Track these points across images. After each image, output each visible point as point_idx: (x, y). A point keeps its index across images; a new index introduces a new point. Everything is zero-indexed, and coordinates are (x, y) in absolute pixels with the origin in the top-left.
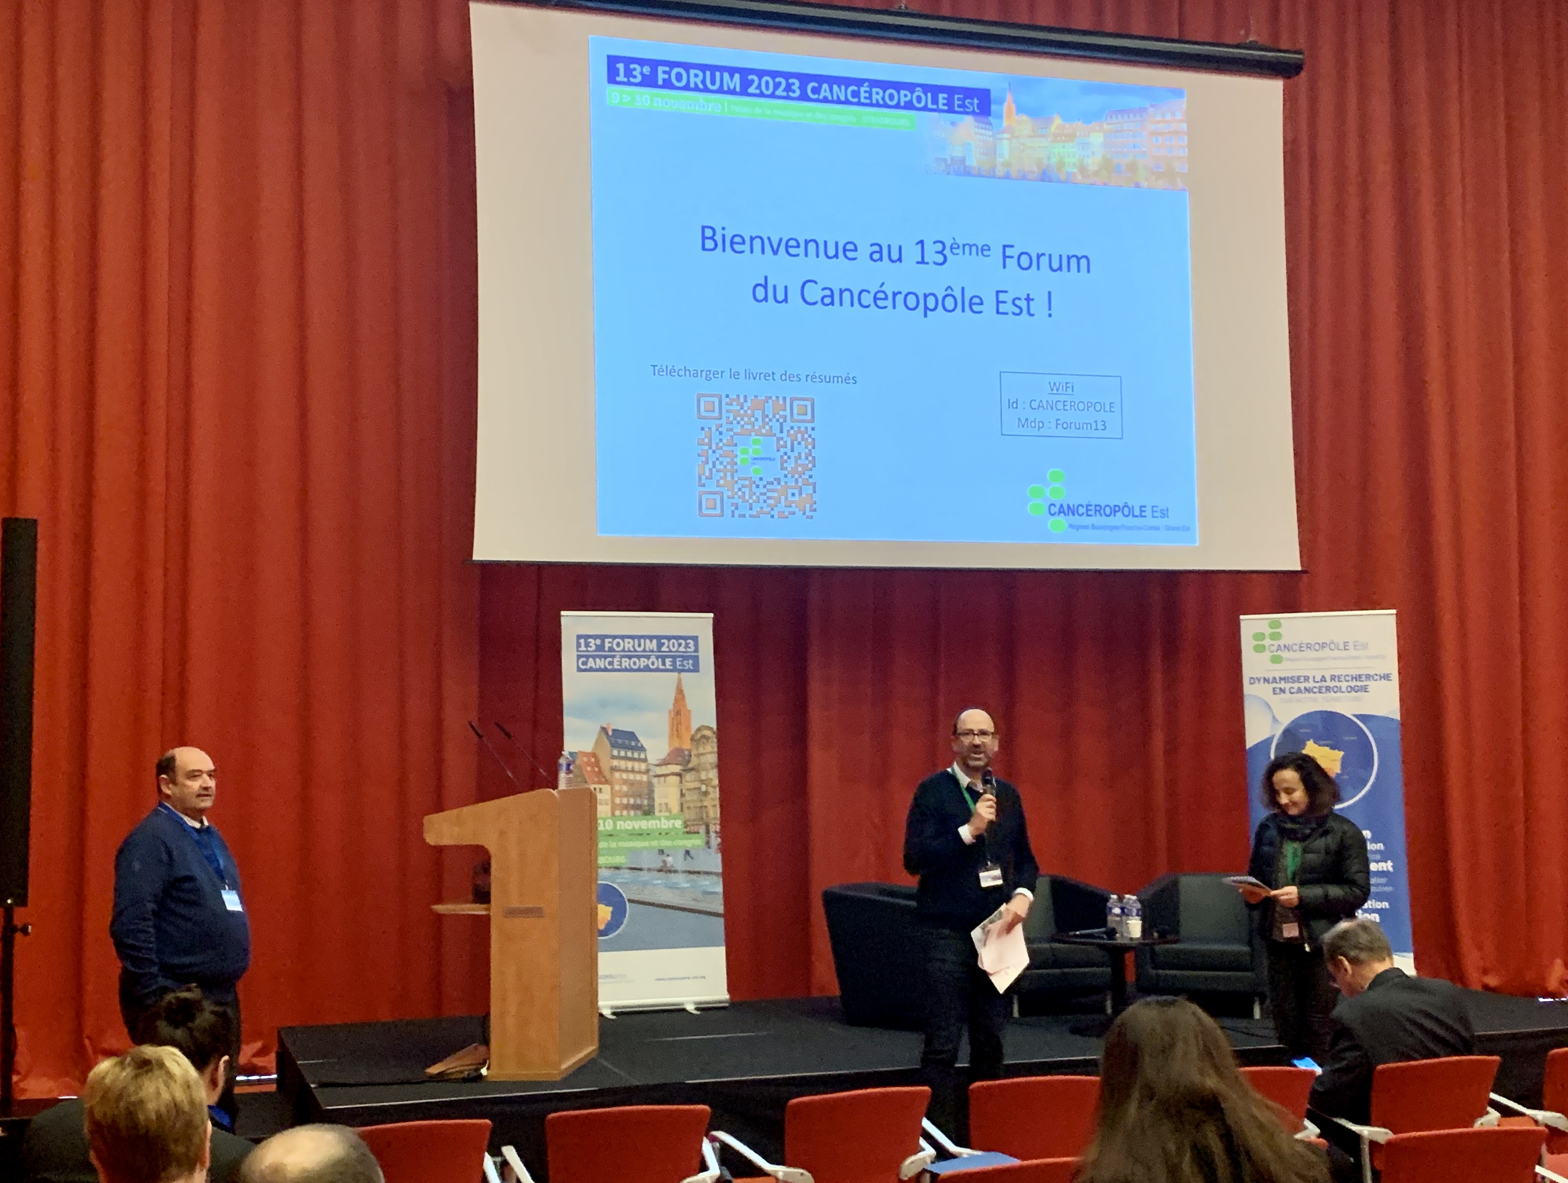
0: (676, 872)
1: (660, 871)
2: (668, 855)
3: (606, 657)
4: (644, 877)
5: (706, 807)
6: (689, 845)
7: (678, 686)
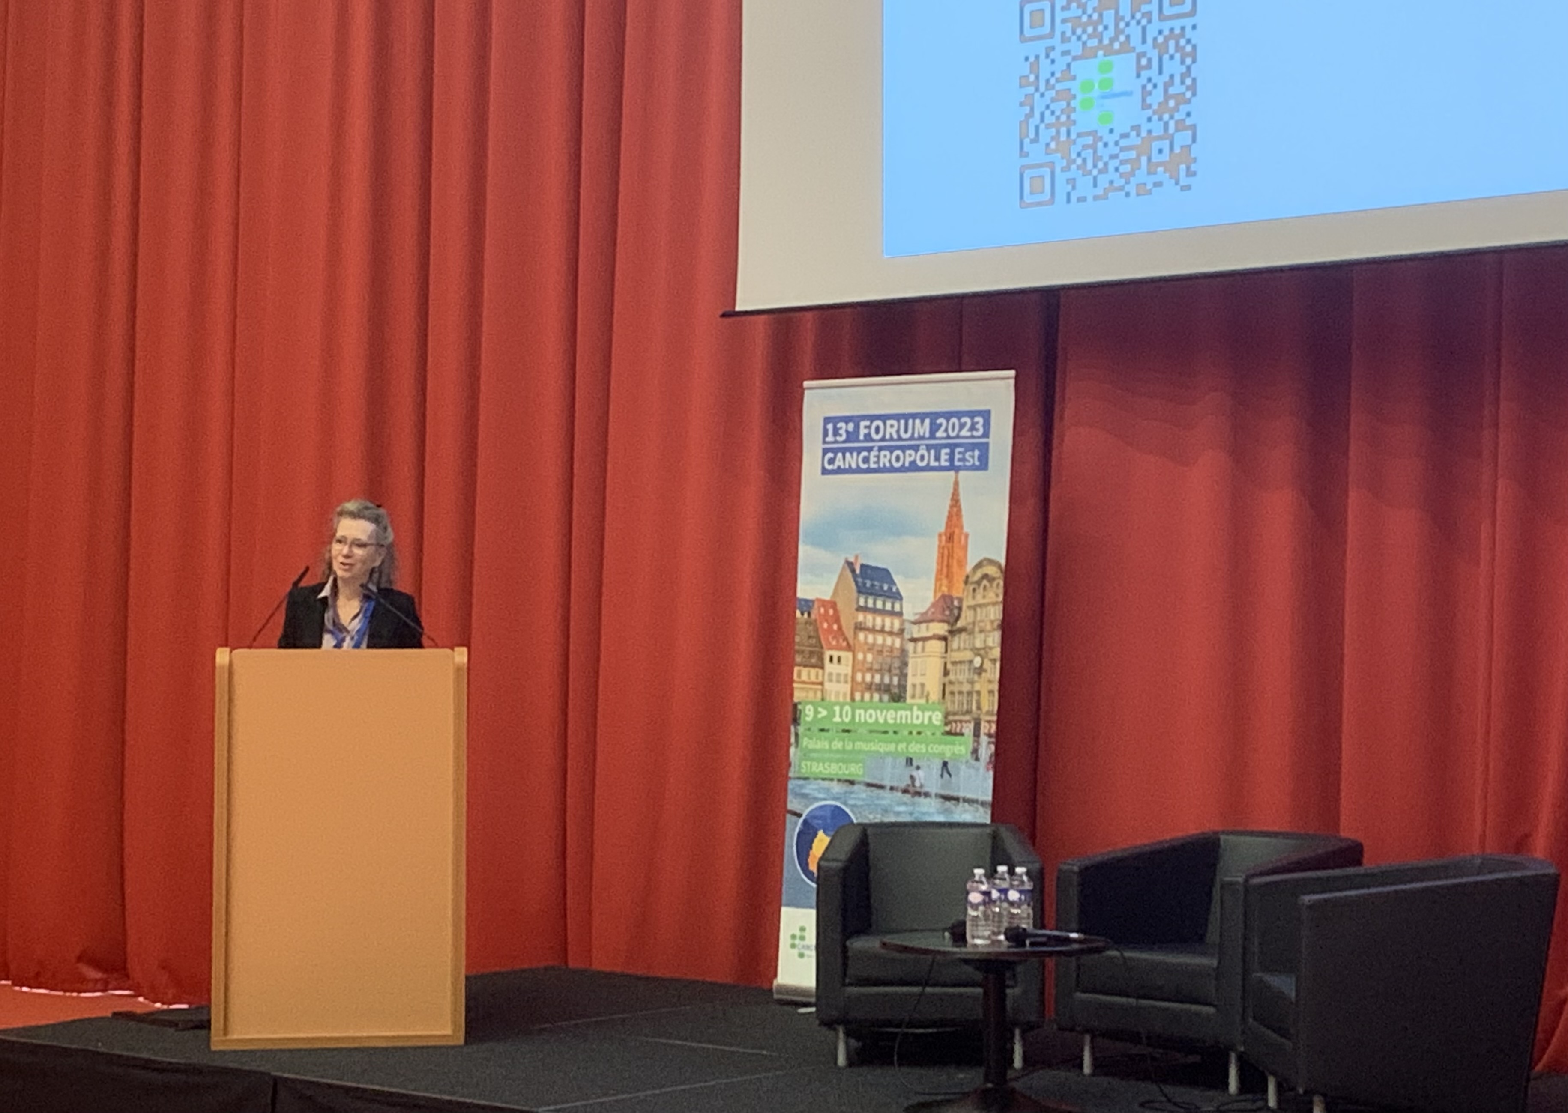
0: (927, 795)
1: (905, 791)
2: (918, 768)
3: (859, 450)
4: (887, 798)
5: (978, 693)
6: (948, 755)
7: (953, 494)
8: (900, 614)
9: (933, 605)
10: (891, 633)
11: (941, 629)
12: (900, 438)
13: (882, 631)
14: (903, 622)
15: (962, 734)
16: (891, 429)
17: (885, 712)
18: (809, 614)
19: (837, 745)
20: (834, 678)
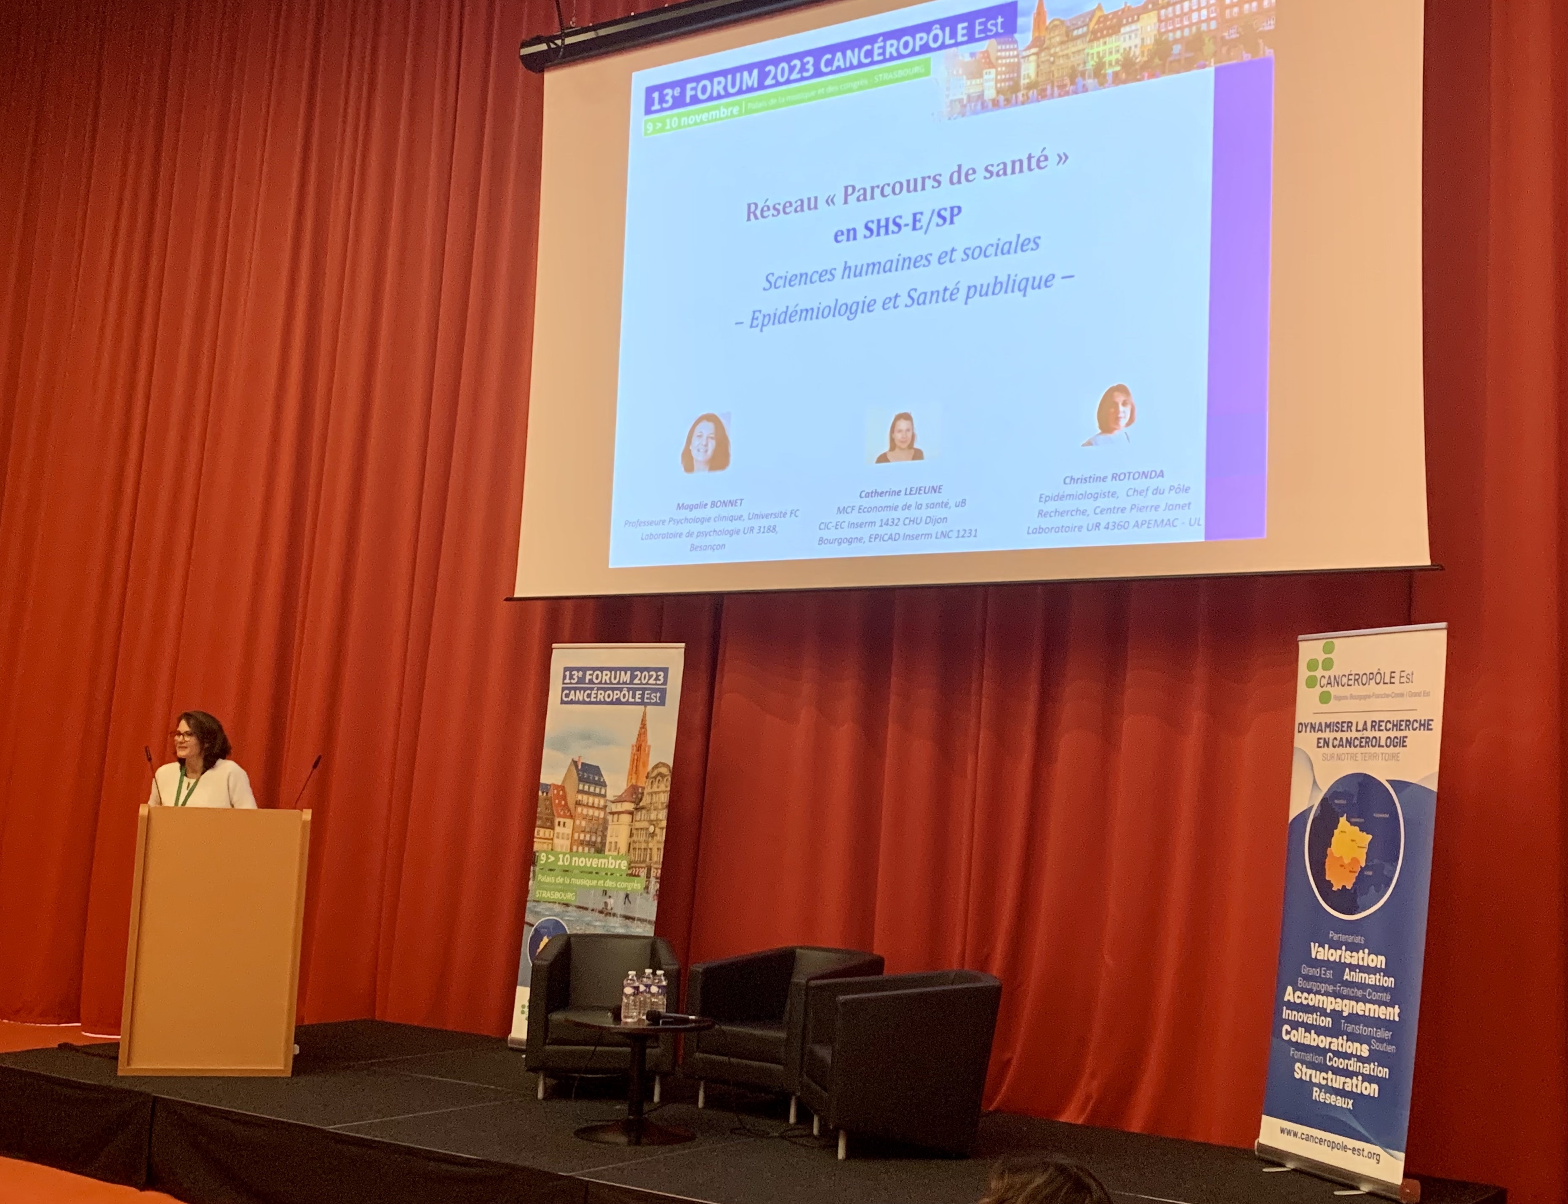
0: (614, 915)
1: (601, 912)
2: (610, 897)
3: (585, 689)
4: (588, 917)
5: (651, 849)
6: (629, 889)
7: (642, 721)
8: (604, 796)
9: (626, 791)
10: (598, 808)
11: (629, 806)
12: (611, 683)
13: (593, 807)
14: (606, 801)
15: (638, 876)
16: (606, 677)
17: (591, 860)
18: (547, 793)
19: (560, 880)
20: (560, 835)
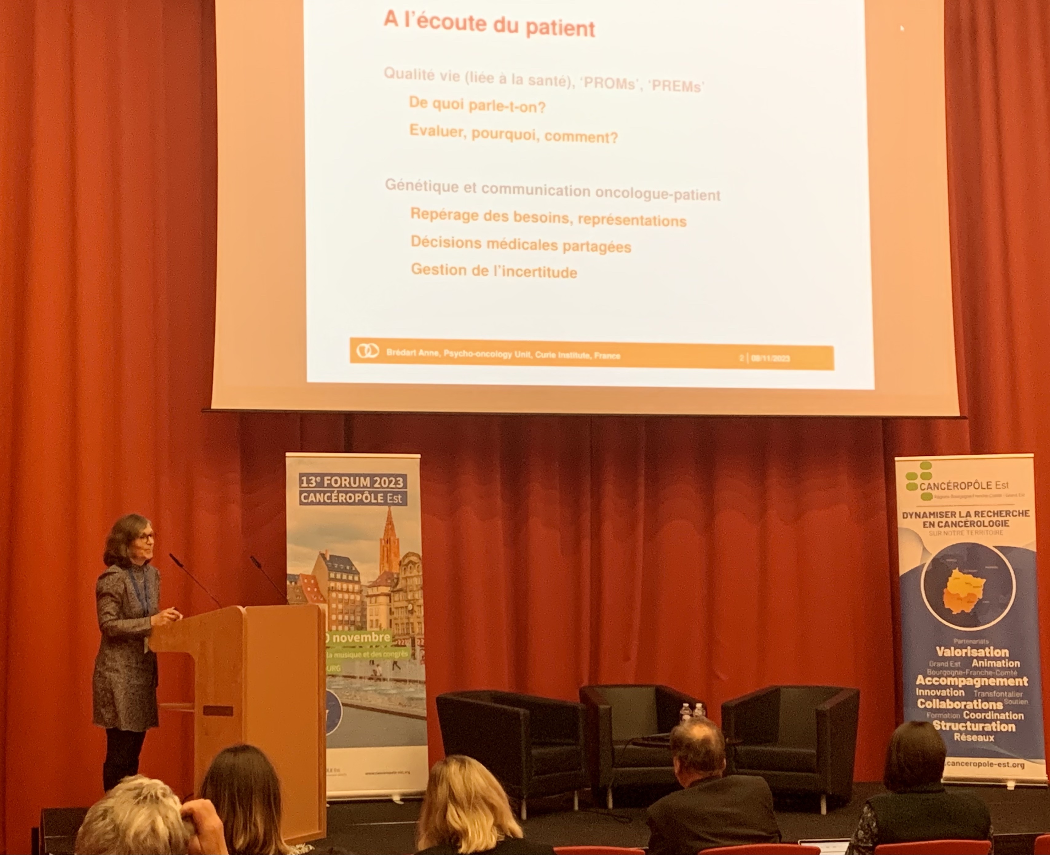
2: (378, 665)
3: (325, 493)
5: (412, 624)
7: (388, 518)
8: (358, 582)
9: (380, 577)
10: (353, 592)
11: (386, 590)
12: (351, 487)
13: (348, 591)
14: (361, 587)
15: (405, 646)
16: (345, 481)
17: (352, 636)
